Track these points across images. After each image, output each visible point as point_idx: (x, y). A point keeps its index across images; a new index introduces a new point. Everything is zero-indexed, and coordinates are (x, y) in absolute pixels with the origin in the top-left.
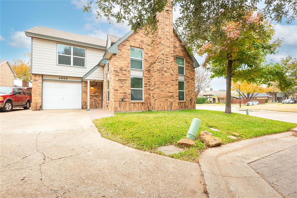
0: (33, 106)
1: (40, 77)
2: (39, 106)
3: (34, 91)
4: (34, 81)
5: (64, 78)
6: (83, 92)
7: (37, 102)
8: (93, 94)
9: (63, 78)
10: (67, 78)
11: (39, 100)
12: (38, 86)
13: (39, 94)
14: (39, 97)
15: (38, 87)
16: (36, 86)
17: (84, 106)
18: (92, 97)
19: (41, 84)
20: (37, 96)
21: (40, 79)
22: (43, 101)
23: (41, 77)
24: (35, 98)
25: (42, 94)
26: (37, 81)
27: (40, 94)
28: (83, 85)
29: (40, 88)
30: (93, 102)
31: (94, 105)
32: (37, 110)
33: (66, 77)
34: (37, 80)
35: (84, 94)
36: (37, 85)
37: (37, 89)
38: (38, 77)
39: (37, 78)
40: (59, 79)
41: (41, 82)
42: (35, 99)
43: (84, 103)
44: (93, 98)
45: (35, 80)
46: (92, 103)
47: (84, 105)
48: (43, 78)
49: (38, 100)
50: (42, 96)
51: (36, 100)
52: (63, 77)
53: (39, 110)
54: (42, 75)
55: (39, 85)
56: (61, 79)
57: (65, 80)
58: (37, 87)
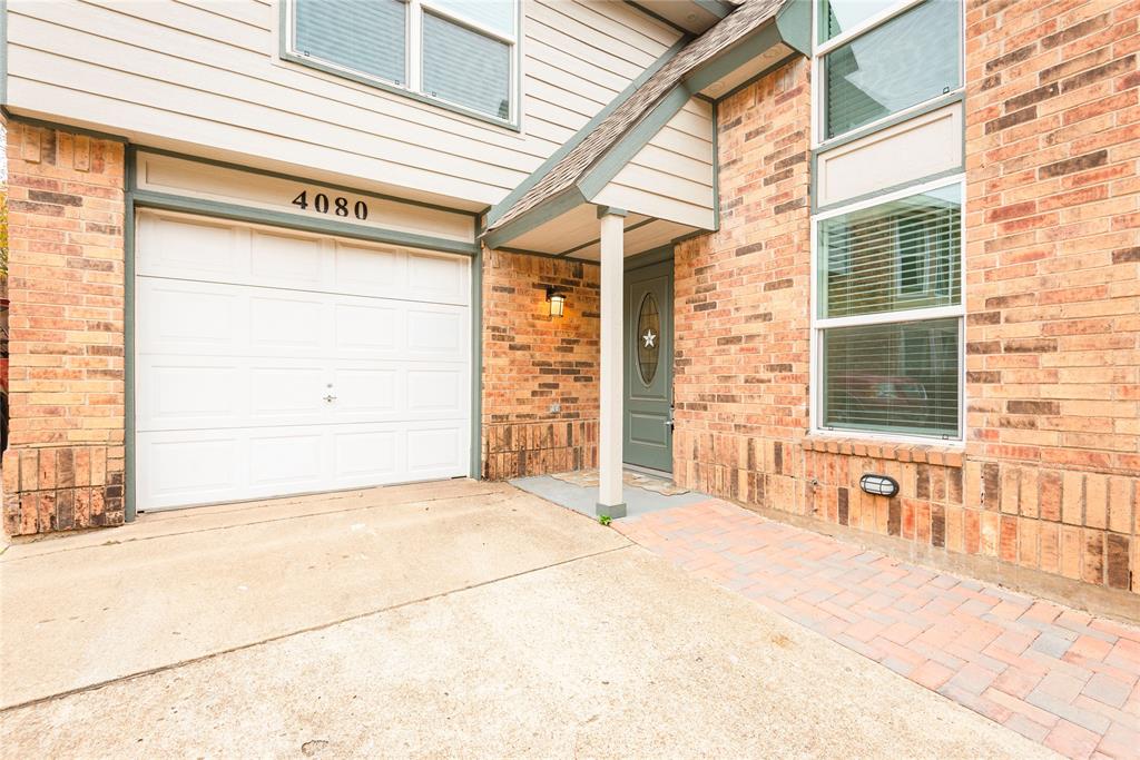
0: (30, 483)
1: (99, 169)
2: (99, 479)
3: (35, 321)
4: (31, 208)
5: (342, 206)
6: (487, 334)
7: (72, 435)
8: (559, 357)
9: (333, 207)
10: (362, 210)
11: (96, 422)
12: (87, 264)
13: (96, 350)
14: (99, 381)
15: (87, 276)
16: (58, 261)
17: (500, 457)
18: (549, 379)
19: (119, 238)
20: (76, 376)
21: (108, 192)
22: (139, 425)
23: (113, 172)
24: (53, 400)
25: (127, 353)
26: (75, 201)
27: (107, 351)
28: (490, 278)
29: (105, 291)
30: (554, 416)
31: (564, 441)
32: (79, 529)
33: (353, 199)
34: (66, 191)
35: (496, 355)
36: (71, 250)
37: (75, 300)
38: (84, 158)
39: (66, 171)
40: (297, 210)
41: (118, 220)
42: (53, 412)
43: (501, 431)
44: (556, 386)
45: (46, 196)
46: (551, 427)
47: (498, 449)
48: (141, 184)
49: (87, 422)
50: (127, 375)
51: (56, 422)
52: (332, 195)
53: (99, 523)
54: (131, 152)
55: (88, 253)
56: (311, 212)
57: (351, 219)
58: (71, 277)
